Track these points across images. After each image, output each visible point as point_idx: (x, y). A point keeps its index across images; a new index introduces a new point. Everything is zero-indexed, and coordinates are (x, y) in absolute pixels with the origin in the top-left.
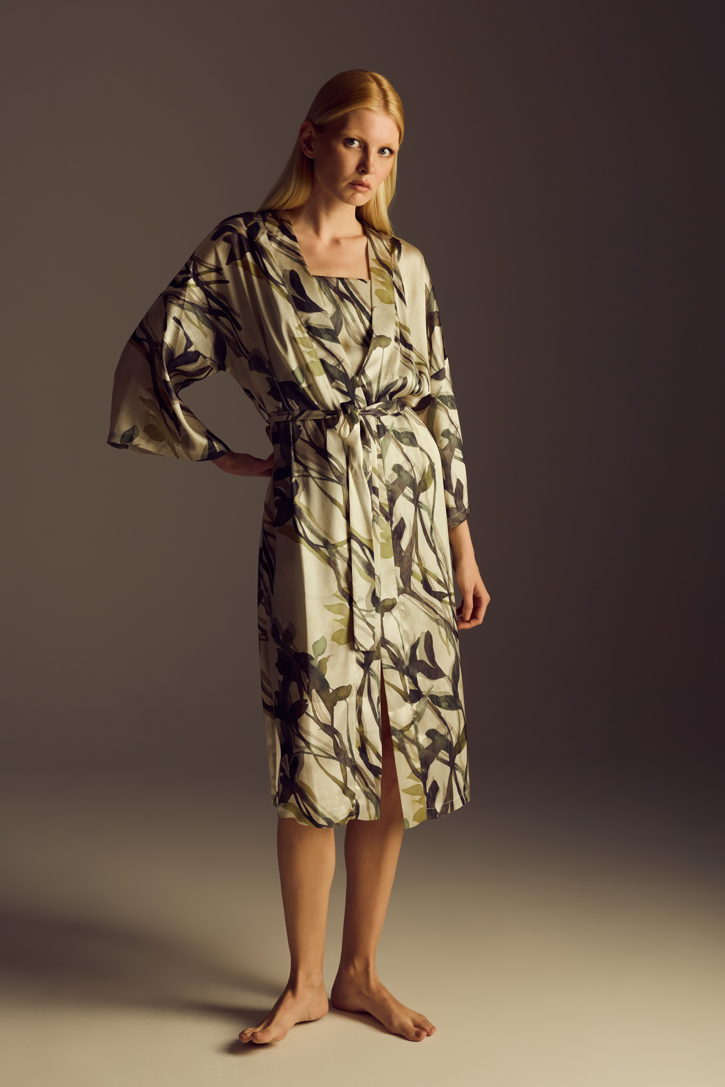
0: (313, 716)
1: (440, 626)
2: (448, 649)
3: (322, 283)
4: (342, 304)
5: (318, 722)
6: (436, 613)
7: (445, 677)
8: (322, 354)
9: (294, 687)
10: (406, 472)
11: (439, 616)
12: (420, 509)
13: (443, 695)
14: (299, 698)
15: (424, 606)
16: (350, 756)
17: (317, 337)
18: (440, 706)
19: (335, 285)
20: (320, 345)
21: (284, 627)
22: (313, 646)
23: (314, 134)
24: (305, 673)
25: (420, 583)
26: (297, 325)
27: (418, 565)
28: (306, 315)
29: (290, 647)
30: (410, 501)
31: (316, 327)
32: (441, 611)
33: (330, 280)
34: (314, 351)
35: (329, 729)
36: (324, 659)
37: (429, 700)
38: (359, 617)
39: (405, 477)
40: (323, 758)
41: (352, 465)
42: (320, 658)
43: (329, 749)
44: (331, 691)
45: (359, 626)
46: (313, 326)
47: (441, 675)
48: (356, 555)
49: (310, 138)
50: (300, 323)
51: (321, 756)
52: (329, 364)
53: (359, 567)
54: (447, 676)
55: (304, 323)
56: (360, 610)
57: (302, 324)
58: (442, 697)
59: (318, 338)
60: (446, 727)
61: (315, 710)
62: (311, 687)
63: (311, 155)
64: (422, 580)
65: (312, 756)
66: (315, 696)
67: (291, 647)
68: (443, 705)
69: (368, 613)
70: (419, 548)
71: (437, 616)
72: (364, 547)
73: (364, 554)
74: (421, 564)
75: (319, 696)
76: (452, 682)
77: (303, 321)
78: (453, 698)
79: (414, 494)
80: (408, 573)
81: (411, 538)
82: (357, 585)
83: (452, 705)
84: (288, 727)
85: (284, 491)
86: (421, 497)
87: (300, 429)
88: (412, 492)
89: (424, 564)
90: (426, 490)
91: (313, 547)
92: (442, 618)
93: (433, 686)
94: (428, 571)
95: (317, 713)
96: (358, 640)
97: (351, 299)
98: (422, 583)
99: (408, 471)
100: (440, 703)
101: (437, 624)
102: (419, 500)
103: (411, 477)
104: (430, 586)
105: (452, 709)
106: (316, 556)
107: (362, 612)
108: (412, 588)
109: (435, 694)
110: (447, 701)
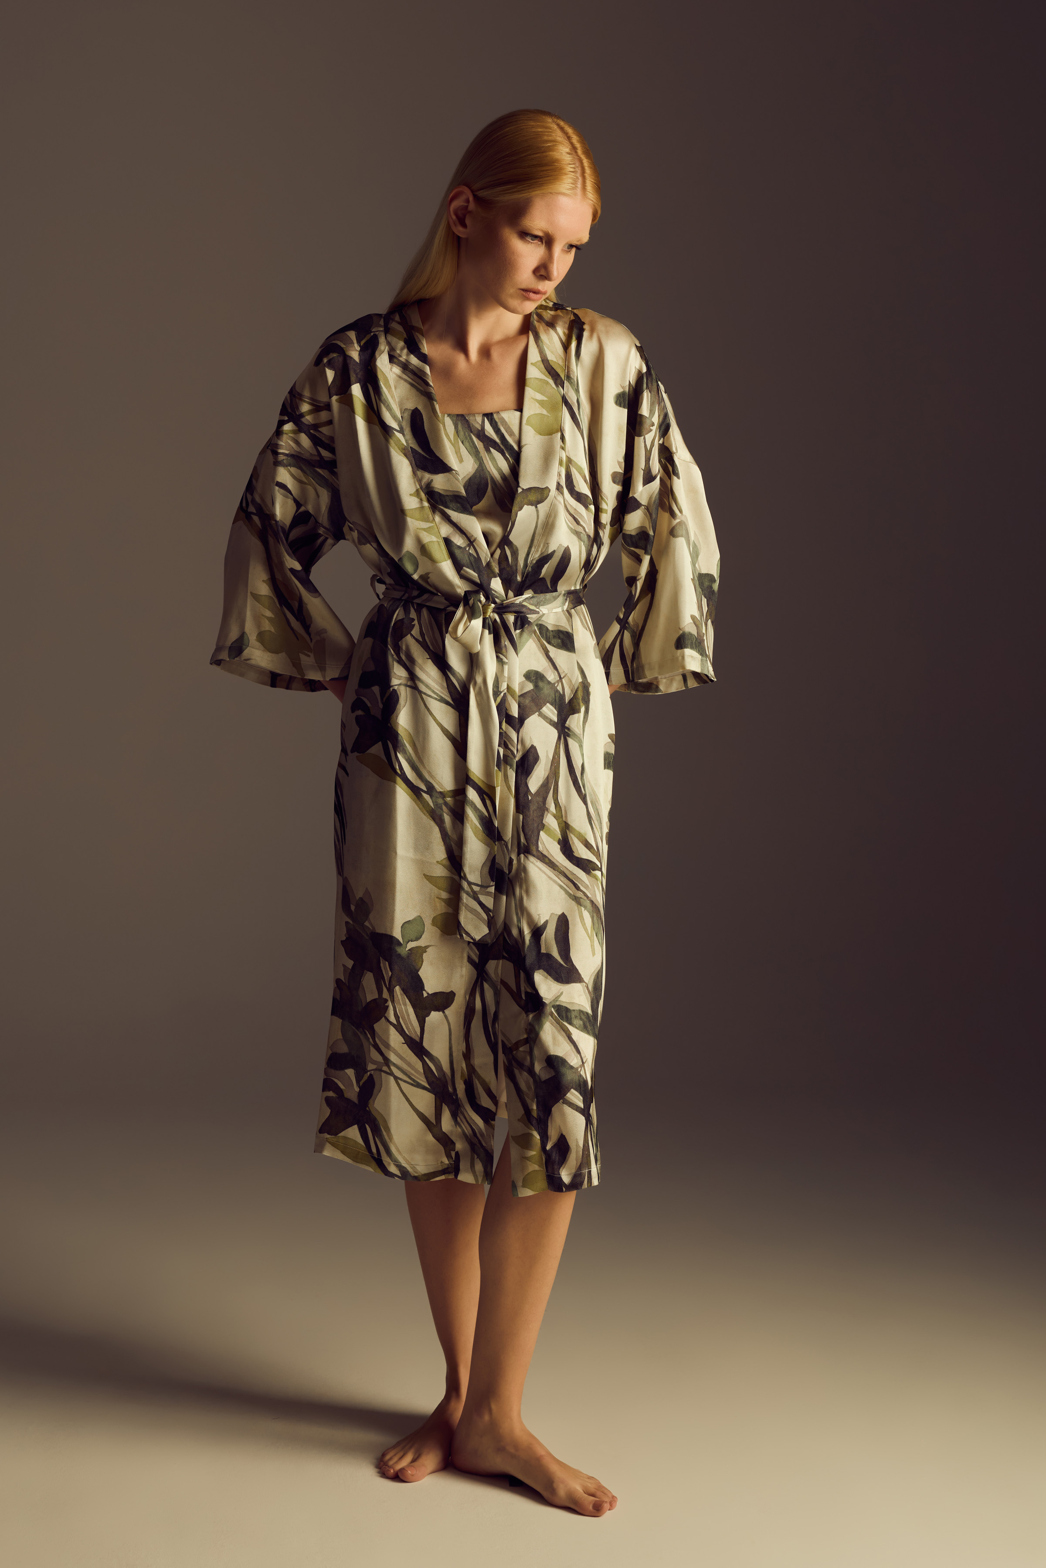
0: (395, 1023)
1: (583, 909)
2: (592, 946)
3: (460, 426)
4: (487, 456)
5: (401, 1032)
6: (578, 888)
7: (582, 983)
8: (446, 530)
9: (368, 980)
10: (549, 683)
11: (582, 893)
12: (567, 738)
13: (577, 1008)
14: (376, 996)
15: (560, 876)
16: (450, 1089)
17: (440, 507)
18: (571, 1024)
19: (479, 427)
20: (444, 518)
21: (359, 894)
22: (402, 927)
23: (472, 206)
24: (387, 963)
25: (556, 844)
26: (413, 490)
27: (555, 817)
28: (427, 476)
29: (365, 924)
30: (550, 724)
31: (440, 492)
32: (586, 887)
33: (471, 419)
34: (435, 527)
35: (417, 1047)
36: (420, 947)
37: (553, 1011)
38: (468, 894)
39: (546, 690)
40: (408, 1085)
41: (475, 680)
42: (411, 945)
43: (415, 1074)
44: (425, 995)
45: (467, 907)
46: (436, 490)
47: (577, 978)
48: (472, 807)
50: (418, 487)
51: (405, 1081)
52: (456, 545)
53: (475, 824)
54: (585, 982)
55: (424, 487)
56: (470, 884)
57: (421, 488)
58: (574, 1010)
59: (442, 508)
60: (578, 1056)
61: (399, 1015)
62: (394, 983)
63: (463, 233)
64: (560, 839)
65: (392, 1078)
66: (400, 997)
67: (367, 924)
68: (575, 1023)
69: (483, 889)
70: (559, 794)
71: (579, 894)
72: (485, 796)
73: (485, 807)
74: (560, 815)
75: (406, 998)
76: (592, 996)
77: (422, 484)
78: (590, 1016)
79: (559, 715)
80: (536, 825)
81: (546, 776)
82: (469, 849)
83: (589, 1027)
84: (359, 1034)
85: (369, 705)
86: (570, 722)
87: (413, 623)
88: (556, 712)
89: (566, 817)
90: (578, 713)
91: (411, 790)
92: (588, 897)
93: (562, 993)
94: (572, 827)
95: (401, 1019)
96: (463, 925)
97: (501, 446)
98: (559, 843)
99: (553, 682)
100: (571, 1018)
101: (579, 906)
102: (566, 725)
103: (557, 691)
104: (571, 849)
105: (588, 1033)
106: (415, 802)
107: (474, 887)
108: (541, 848)
109: (564, 1005)
110: (581, 1019)
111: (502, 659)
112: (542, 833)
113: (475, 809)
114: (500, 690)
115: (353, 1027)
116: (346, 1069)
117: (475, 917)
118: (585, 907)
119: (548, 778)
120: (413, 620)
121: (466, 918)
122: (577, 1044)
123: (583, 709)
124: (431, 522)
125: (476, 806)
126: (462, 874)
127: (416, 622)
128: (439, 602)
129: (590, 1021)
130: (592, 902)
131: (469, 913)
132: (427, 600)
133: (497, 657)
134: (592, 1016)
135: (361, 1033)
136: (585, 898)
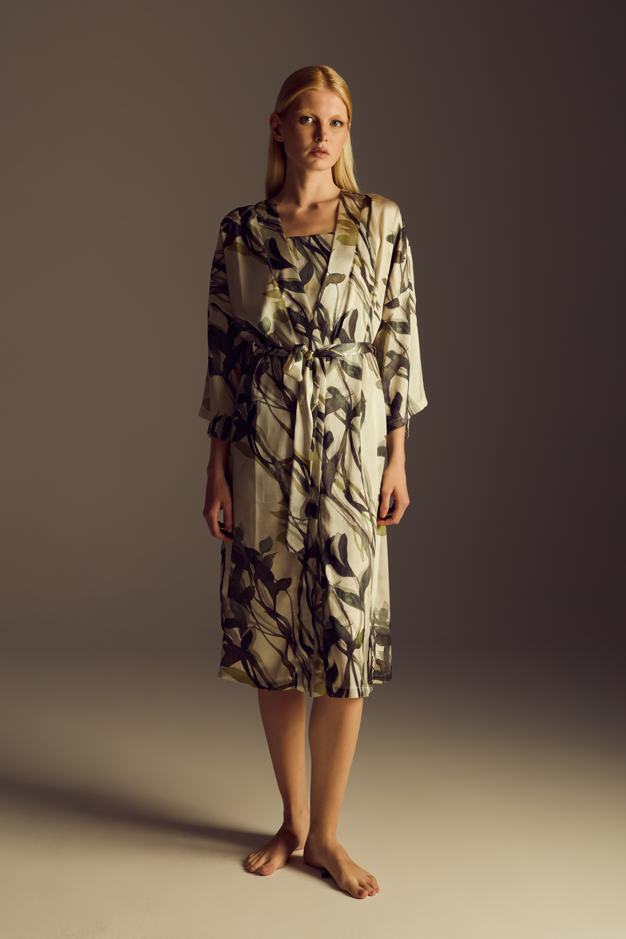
0: (259, 600)
2: (362, 556)
3: (296, 242)
4: (313, 256)
5: (264, 606)
6: (354, 520)
7: (354, 577)
8: (288, 303)
9: (245, 575)
10: (342, 396)
11: (356, 524)
12: (351, 430)
13: (349, 591)
14: (249, 585)
15: (344, 512)
16: (292, 636)
18: (344, 600)
19: (307, 242)
20: (288, 296)
21: (237, 525)
22: (260, 544)
23: (280, 122)
24: (253, 565)
25: (342, 492)
26: (270, 281)
27: (342, 476)
28: (279, 272)
30: (341, 421)
32: (359, 520)
33: (303, 239)
34: (282, 301)
35: (273, 613)
36: (270, 555)
37: (335, 591)
38: (292, 524)
39: (340, 400)
40: (270, 635)
41: (300, 397)
42: (265, 554)
43: (273, 629)
44: (275, 582)
45: (292, 532)
46: (284, 280)
47: (351, 574)
48: (296, 472)
49: (279, 126)
50: (273, 279)
51: (268, 633)
52: (294, 311)
53: (297, 483)
54: (356, 577)
55: (277, 278)
56: (293, 518)
57: (275, 279)
58: (347, 593)
59: (286, 290)
60: (347, 620)
61: (261, 595)
62: (257, 577)
63: (281, 139)
64: (344, 490)
65: (260, 632)
66: (260, 585)
67: (242, 542)
68: (346, 600)
69: (301, 521)
70: (345, 463)
71: (355, 524)
72: (304, 466)
73: (304, 473)
74: (345, 476)
75: (264, 585)
76: (361, 585)
77: (276, 277)
78: (358, 597)
79: (347, 416)
80: (330, 479)
81: (337, 451)
82: (293, 498)
83: (357, 603)
84: (241, 607)
85: (241, 413)
86: (353, 421)
87: (268, 365)
88: (346, 415)
89: (349, 477)
90: (359, 416)
91: (263, 463)
92: (360, 527)
93: (340, 582)
94: (352, 483)
95: (262, 598)
96: (289, 542)
97: (321, 251)
98: (344, 492)
99: (345, 396)
100: (344, 597)
101: (354, 531)
102: (351, 423)
103: (347, 402)
104: (351, 496)
105: (356, 607)
106: (265, 470)
107: (296, 520)
108: (333, 492)
109: (341, 588)
110: (351, 598)
111: (316, 385)
112: (333, 484)
113: (298, 474)
114: (314, 403)
115: (237, 603)
116: (233, 628)
117: (296, 538)
118: (358, 533)
119: (338, 452)
120: (269, 363)
121: (290, 539)
122: (347, 613)
123: (361, 414)
124: (280, 299)
125: (298, 472)
126: (289, 512)
127: (270, 365)
128: (283, 353)
129: (357, 600)
130: (362, 530)
131: (293, 535)
132: (276, 352)
133: (314, 384)
134: (360, 597)
135: (243, 606)
136: (358, 527)
